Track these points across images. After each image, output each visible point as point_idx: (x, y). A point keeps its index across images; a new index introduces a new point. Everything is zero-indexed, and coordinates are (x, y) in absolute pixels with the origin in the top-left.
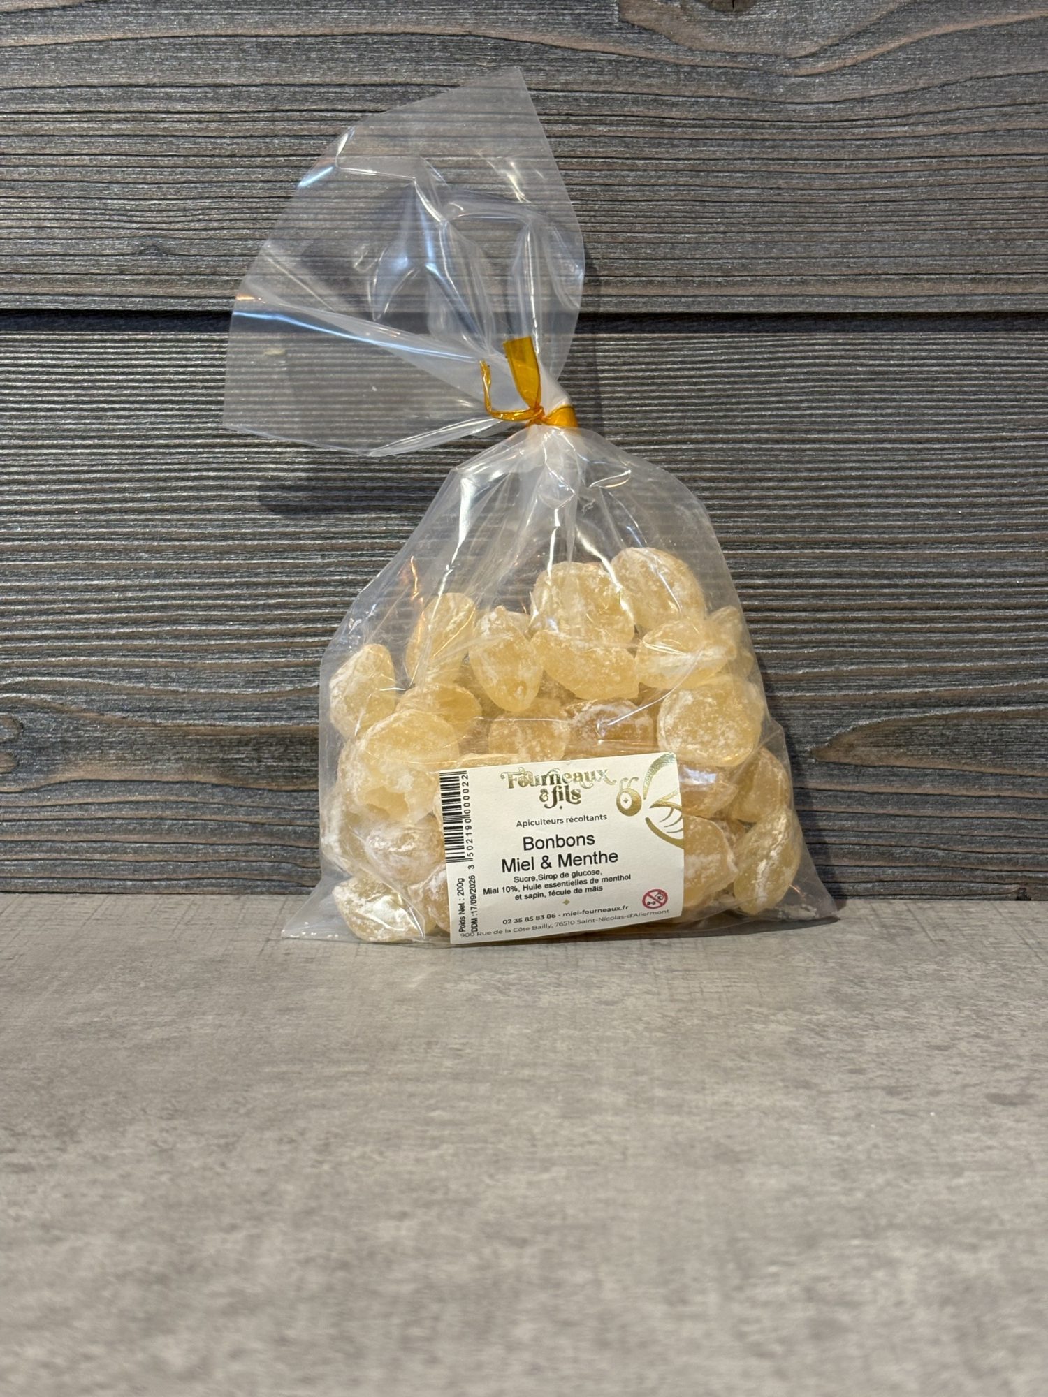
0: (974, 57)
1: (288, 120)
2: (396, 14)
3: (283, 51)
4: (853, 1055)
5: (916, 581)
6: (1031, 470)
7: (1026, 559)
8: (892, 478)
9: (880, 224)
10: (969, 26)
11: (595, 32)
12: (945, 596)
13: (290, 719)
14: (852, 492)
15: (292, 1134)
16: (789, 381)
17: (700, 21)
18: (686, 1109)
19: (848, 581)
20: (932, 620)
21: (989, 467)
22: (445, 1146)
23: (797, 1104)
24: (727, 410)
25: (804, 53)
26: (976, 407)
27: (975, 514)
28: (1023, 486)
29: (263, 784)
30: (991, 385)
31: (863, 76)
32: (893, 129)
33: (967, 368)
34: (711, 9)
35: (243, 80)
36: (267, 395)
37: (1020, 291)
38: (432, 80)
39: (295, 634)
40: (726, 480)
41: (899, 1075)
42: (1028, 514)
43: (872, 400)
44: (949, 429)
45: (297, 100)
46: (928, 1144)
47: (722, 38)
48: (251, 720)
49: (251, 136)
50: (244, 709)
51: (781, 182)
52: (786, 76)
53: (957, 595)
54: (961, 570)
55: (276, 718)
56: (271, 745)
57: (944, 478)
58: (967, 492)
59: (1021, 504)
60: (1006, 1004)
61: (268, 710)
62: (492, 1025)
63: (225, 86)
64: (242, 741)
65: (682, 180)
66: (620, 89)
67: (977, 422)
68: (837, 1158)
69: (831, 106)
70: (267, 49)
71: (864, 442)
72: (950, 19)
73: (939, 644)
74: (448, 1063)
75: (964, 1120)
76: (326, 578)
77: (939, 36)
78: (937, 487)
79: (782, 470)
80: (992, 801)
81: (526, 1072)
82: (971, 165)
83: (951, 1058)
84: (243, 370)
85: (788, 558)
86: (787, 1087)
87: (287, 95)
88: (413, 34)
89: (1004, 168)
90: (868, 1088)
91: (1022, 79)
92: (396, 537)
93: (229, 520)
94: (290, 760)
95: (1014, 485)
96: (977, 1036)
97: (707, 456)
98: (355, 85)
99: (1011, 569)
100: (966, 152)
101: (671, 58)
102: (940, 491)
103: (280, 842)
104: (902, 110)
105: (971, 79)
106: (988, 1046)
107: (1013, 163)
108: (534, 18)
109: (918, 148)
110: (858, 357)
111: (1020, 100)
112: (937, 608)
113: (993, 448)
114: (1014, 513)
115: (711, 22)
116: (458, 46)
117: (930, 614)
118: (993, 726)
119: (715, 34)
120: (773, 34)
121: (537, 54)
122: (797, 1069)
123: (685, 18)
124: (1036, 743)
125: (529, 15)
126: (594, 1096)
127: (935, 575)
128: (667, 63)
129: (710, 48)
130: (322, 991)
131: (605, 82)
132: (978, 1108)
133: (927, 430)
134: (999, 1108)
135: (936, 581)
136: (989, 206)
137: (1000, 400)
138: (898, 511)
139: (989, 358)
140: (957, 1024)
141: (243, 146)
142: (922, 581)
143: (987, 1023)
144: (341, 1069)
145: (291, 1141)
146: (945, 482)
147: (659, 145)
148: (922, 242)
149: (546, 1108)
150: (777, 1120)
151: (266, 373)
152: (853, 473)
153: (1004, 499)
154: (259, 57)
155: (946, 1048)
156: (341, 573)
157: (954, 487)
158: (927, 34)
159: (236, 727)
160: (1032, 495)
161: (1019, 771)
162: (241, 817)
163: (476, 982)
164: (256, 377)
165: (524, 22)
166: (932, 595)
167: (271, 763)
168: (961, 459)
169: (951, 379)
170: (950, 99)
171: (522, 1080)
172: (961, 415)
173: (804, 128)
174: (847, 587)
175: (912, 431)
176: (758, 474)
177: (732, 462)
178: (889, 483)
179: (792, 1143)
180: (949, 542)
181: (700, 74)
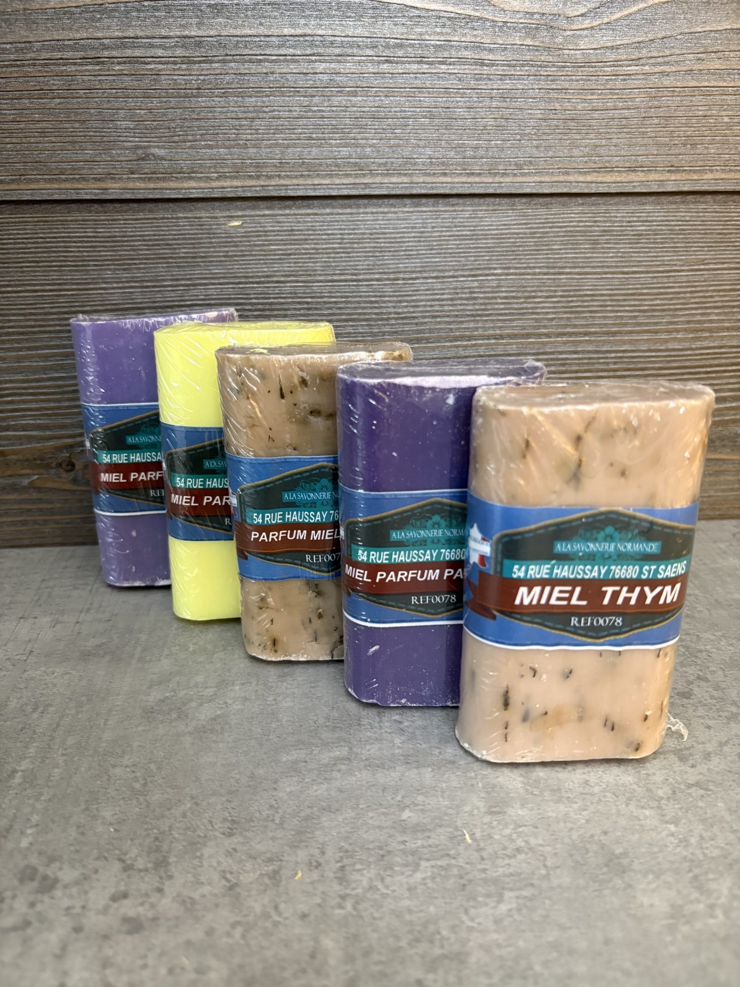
0: (685, 19)
1: (235, 62)
5: (619, 355)
6: (689, 289)
7: (680, 340)
9: (616, 133)
12: (633, 363)
14: (586, 304)
15: (317, 853)
16: (555, 237)
19: (580, 356)
22: (423, 864)
25: (577, 14)
26: (662, 252)
30: (672, 238)
31: (613, 30)
32: (629, 68)
35: (200, 33)
36: (231, 252)
37: (696, 178)
38: (330, 32)
40: (514, 298)
43: (603, 248)
45: (240, 47)
47: (524, 2)
49: (210, 74)
51: (557, 105)
52: (565, 30)
59: (681, 309)
60: (698, 637)
63: (189, 37)
65: (494, 104)
66: (456, 39)
69: (592, 51)
70: (218, 9)
71: (595, 273)
78: (635, 300)
79: (547, 291)
82: (676, 94)
84: (216, 236)
85: (548, 343)
87: (233, 44)
89: (694, 96)
91: (713, 35)
98: (278, 36)
100: (674, 84)
101: (490, 16)
104: (636, 55)
105: (681, 34)
106: (711, 691)
107: (701, 93)
109: (644, 82)
110: (596, 222)
111: (710, 49)
112: (629, 370)
113: (669, 277)
116: (347, 6)
121: (401, 12)
128: (487, 20)
129: (516, 9)
131: (447, 34)
133: (632, 266)
136: (683, 121)
137: (677, 247)
138: (612, 315)
139: (673, 221)
141: (205, 81)
142: (621, 355)
145: (319, 865)
146: (641, 297)
147: (480, 79)
148: (641, 145)
151: (230, 237)
152: (589, 293)
153: (672, 307)
154: (212, 16)
157: (645, 300)
160: (687, 304)
164: (224, 240)
169: (649, 235)
170: (667, 48)
173: (574, 67)
174: (579, 359)
175: (623, 267)
176: (533, 294)
177: (518, 287)
180: (639, 332)
181: (509, 28)
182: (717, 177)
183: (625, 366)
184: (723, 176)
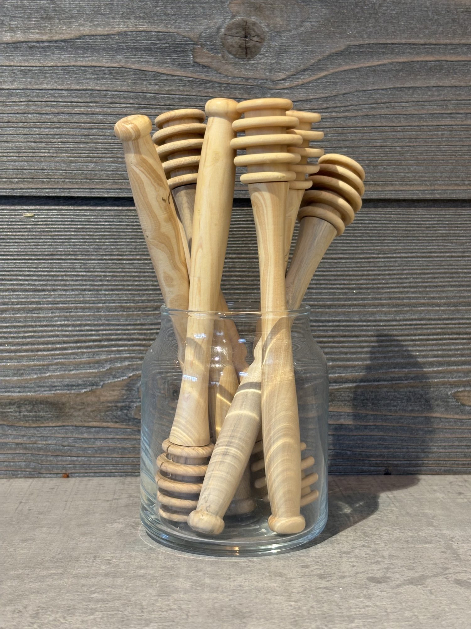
0: (358, 81)
1: (36, 106)
2: (87, 57)
3: (33, 73)
4: (304, 558)
5: (335, 324)
6: (387, 272)
7: (385, 313)
8: (323, 276)
10: (355, 67)
11: (182, 67)
12: (348, 331)
13: (35, 392)
15: (20, 608)
17: (231, 63)
18: (220, 589)
20: (343, 342)
21: (368, 271)
22: (97, 613)
23: (275, 585)
24: (246, 244)
25: (279, 79)
27: (361, 293)
28: (383, 279)
29: (22, 423)
30: (367, 233)
31: (306, 89)
33: (356, 225)
34: (236, 57)
35: (13, 87)
36: (24, 235)
37: (380, 189)
38: (104, 88)
39: (38, 350)
40: (247, 276)
41: (325, 568)
42: (386, 292)
44: (349, 253)
45: (40, 97)
46: (338, 605)
47: (241, 71)
48: (17, 392)
49: (17, 113)
50: (12, 387)
52: (271, 89)
53: (354, 330)
54: (355, 319)
55: (28, 392)
56: (26, 404)
57: (347, 276)
58: (358, 282)
59: (383, 288)
60: (378, 529)
61: (25, 387)
62: (127, 546)
63: (5, 89)
64: (11, 403)
66: (194, 94)
67: (362, 250)
68: (293, 614)
70: (25, 72)
72: (347, 63)
73: (346, 353)
74: (104, 567)
75: (356, 592)
76: (54, 323)
77: (342, 72)
78: (344, 280)
80: (372, 427)
81: (142, 572)
82: (357, 131)
83: (351, 558)
84: (13, 223)
86: (270, 576)
87: (35, 94)
88: (95, 67)
89: (372, 133)
90: (310, 575)
91: (380, 92)
92: (88, 303)
93: (6, 295)
94: (36, 412)
95: (379, 279)
96: (364, 546)
97: (237, 265)
98: (67, 90)
99: (378, 318)
100: (355, 124)
101: (217, 80)
102: (345, 282)
103: (30, 452)
104: (325, 105)
105: (356, 91)
106: (369, 551)
107: (376, 131)
108: (152, 60)
109: (332, 123)
111: (379, 101)
112: (345, 336)
113: (370, 262)
114: (379, 292)
115: (236, 64)
116: (117, 72)
117: (342, 339)
118: (372, 392)
119: (238, 69)
120: (265, 69)
121: (154, 77)
122: (276, 566)
123: (224, 61)
124: (392, 400)
125: (151, 59)
126: (176, 583)
127: (343, 321)
128: (216, 82)
129: (236, 76)
130: (44, 529)
131: (187, 91)
132: (363, 585)
133: (339, 254)
134: (373, 584)
135: (344, 324)
136: (366, 150)
137: (372, 240)
139: (366, 220)
140: (354, 540)
141: (13, 118)
142: (337, 324)
143: (369, 539)
144: (49, 572)
145: (21, 612)
146: (348, 278)
149: (150, 591)
150: (265, 594)
151: (24, 225)
153: (375, 286)
154: (22, 76)
155: (348, 553)
156: (61, 321)
157: (352, 280)
158: (336, 70)
159: (9, 396)
160: (387, 284)
161: (384, 413)
162: (10, 440)
163: (122, 523)
164: (19, 227)
165: (148, 62)
166: (342, 330)
167: (26, 413)
168: (354, 267)
170: (347, 101)
171: (140, 576)
172: (354, 247)
177: (248, 268)
178: (321, 278)
179: (271, 606)
180: (350, 306)
181: (231, 88)
182: (397, 189)
183: (341, 333)
184: (401, 188)
